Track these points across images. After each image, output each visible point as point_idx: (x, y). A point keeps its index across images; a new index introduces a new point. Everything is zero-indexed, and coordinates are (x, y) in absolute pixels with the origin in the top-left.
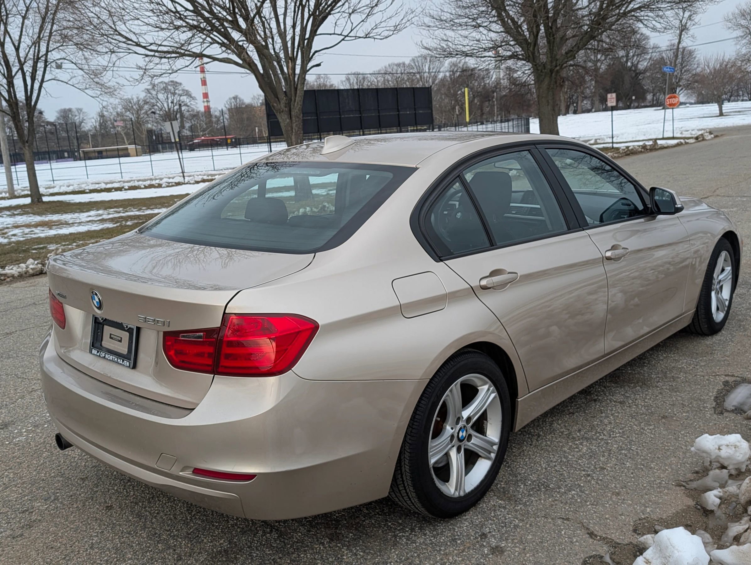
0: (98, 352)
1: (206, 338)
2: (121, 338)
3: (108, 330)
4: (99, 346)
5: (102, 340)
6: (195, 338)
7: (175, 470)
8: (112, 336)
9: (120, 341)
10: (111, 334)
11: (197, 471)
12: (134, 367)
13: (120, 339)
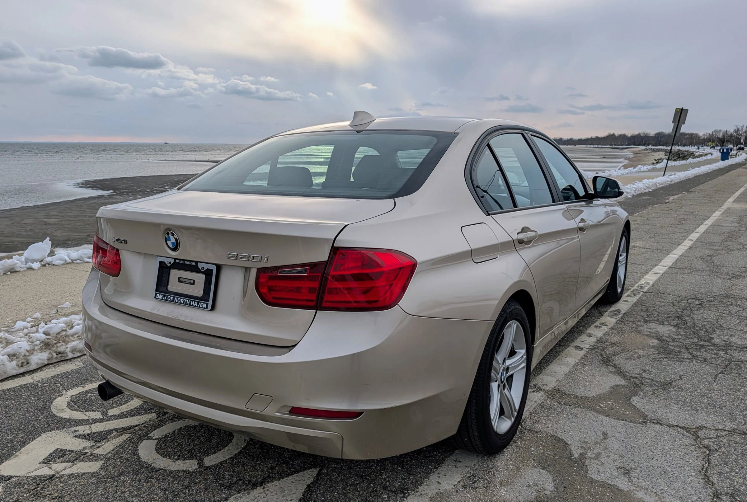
0: (164, 296)
1: (310, 272)
2: (194, 281)
3: (175, 274)
4: (166, 291)
5: (168, 285)
6: (297, 273)
7: (270, 411)
8: (181, 279)
9: (193, 283)
10: (179, 278)
11: (295, 411)
12: (213, 309)
13: (192, 282)
